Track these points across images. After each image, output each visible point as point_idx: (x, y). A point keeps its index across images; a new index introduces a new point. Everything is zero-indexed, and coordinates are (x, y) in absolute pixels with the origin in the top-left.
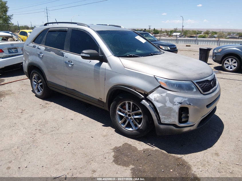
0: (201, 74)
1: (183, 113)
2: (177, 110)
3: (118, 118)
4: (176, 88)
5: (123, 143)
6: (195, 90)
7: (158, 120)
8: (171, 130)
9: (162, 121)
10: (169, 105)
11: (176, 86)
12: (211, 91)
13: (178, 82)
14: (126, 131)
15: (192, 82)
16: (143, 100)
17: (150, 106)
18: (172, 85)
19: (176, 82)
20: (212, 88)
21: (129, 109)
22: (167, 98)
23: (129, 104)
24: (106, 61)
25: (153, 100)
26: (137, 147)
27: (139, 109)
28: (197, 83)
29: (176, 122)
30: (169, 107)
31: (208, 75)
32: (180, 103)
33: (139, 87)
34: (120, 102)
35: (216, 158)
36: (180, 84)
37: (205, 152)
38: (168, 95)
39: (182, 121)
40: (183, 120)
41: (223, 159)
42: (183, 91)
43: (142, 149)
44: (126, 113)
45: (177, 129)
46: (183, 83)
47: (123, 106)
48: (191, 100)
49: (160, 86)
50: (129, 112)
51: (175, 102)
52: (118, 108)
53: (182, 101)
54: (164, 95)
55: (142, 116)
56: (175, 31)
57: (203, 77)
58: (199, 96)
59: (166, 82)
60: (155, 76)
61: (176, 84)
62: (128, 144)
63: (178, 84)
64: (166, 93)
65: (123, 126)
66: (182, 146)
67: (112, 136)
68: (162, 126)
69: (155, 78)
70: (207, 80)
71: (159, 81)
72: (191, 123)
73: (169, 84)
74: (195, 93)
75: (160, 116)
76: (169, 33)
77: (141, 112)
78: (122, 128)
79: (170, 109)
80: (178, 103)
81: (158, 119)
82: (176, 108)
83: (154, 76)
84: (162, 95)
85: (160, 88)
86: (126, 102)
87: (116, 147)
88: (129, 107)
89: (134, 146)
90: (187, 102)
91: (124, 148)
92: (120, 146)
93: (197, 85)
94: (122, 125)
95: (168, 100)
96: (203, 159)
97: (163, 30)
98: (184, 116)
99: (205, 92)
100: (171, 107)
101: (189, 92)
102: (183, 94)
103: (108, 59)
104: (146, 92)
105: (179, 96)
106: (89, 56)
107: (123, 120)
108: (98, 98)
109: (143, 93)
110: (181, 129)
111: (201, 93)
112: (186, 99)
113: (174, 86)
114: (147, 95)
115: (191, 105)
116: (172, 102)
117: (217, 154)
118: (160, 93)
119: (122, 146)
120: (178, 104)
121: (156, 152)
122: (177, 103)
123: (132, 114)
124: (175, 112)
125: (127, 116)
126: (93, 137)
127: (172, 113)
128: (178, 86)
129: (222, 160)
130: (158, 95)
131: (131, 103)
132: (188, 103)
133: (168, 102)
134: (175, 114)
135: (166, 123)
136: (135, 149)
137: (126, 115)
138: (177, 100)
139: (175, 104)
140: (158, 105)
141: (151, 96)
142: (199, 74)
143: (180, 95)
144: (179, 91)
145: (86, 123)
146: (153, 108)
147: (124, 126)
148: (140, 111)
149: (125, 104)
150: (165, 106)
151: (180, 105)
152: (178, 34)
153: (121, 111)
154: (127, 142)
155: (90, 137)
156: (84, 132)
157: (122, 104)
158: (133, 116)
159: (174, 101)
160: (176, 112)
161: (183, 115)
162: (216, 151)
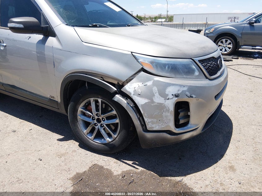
0: (204, 48)
1: (181, 112)
2: (172, 108)
3: (81, 126)
4: (167, 72)
5: (90, 166)
6: (197, 73)
7: (142, 125)
8: (164, 140)
9: (149, 127)
10: (158, 99)
11: (169, 68)
12: (218, 74)
13: (171, 62)
14: (95, 145)
15: (193, 60)
16: (117, 96)
17: (129, 104)
18: (162, 66)
19: (167, 61)
20: (219, 70)
21: (97, 110)
22: (155, 89)
23: (97, 102)
24: (54, 35)
25: (132, 93)
26: (112, 170)
27: (112, 110)
28: (200, 61)
29: (171, 126)
30: (158, 103)
31: (213, 51)
32: (176, 96)
33: (108, 74)
34: (81, 100)
35: (231, 174)
36: (174, 65)
37: (215, 167)
38: (156, 83)
39: (180, 123)
40: (182, 122)
41: (243, 175)
42: (179, 76)
43: (120, 173)
44: (93, 117)
45: (173, 136)
46: (179, 62)
47: (87, 107)
48: (192, 89)
49: (143, 70)
50: (97, 115)
51: (168, 95)
52: (80, 109)
53: (179, 92)
54: (149, 83)
55: (117, 121)
56: (160, 17)
57: (207, 52)
58: (204, 82)
59: (152, 63)
60: (133, 54)
61: (168, 64)
62: (98, 166)
63: (171, 64)
64: (153, 81)
65: (90, 138)
66: (180, 159)
67: (74, 154)
68: (148, 135)
69: (134, 56)
70: (213, 57)
71: (140, 60)
72: (193, 126)
73: (156, 66)
74: (197, 78)
75: (146, 119)
76: (154, 20)
77: (116, 114)
78: (88, 141)
79: (161, 107)
80: (172, 95)
81: (143, 123)
82: (170, 104)
83: (132, 52)
84: (146, 84)
85: (142, 73)
86: (92, 100)
87: (78, 174)
88: (97, 107)
89: (108, 167)
90: (187, 93)
91: (90, 175)
92: (84, 170)
93: (199, 64)
94: (88, 136)
95: (157, 92)
96: (214, 179)
97: (146, 17)
98: (183, 115)
99: (212, 76)
100: (162, 104)
101: (188, 77)
102: (180, 81)
103: (56, 30)
104: (121, 81)
105: (173, 85)
106: (21, 26)
107: (89, 128)
108: (48, 96)
109: (116, 82)
110: (178, 136)
111: (207, 78)
112: (185, 89)
113: (165, 68)
114: (123, 86)
115: (192, 97)
116: (163, 95)
117: (232, 168)
118: (143, 81)
119: (89, 170)
120: (173, 98)
121: (141, 176)
122: (170, 96)
123: (102, 118)
124: (168, 110)
125: (95, 121)
126: (41, 158)
127: (164, 113)
128: (170, 67)
129: (242, 178)
130: (140, 84)
131: (100, 100)
132: (189, 94)
133: (157, 95)
134: (169, 114)
135: (155, 129)
136: (109, 173)
137: (93, 119)
138: (171, 91)
139: (168, 98)
140: (140, 101)
141: (129, 88)
142: (202, 48)
143: (174, 83)
144: (173, 75)
145: (34, 136)
146: (133, 107)
147: (92, 137)
148: (114, 112)
149: (89, 104)
150: (152, 102)
151: (177, 98)
152: (163, 20)
153: (86, 114)
154: (96, 163)
155: (37, 160)
156: (28, 152)
157: (86, 104)
158: (104, 121)
159: (167, 93)
160: (170, 111)
161: (181, 114)
162: (229, 163)
